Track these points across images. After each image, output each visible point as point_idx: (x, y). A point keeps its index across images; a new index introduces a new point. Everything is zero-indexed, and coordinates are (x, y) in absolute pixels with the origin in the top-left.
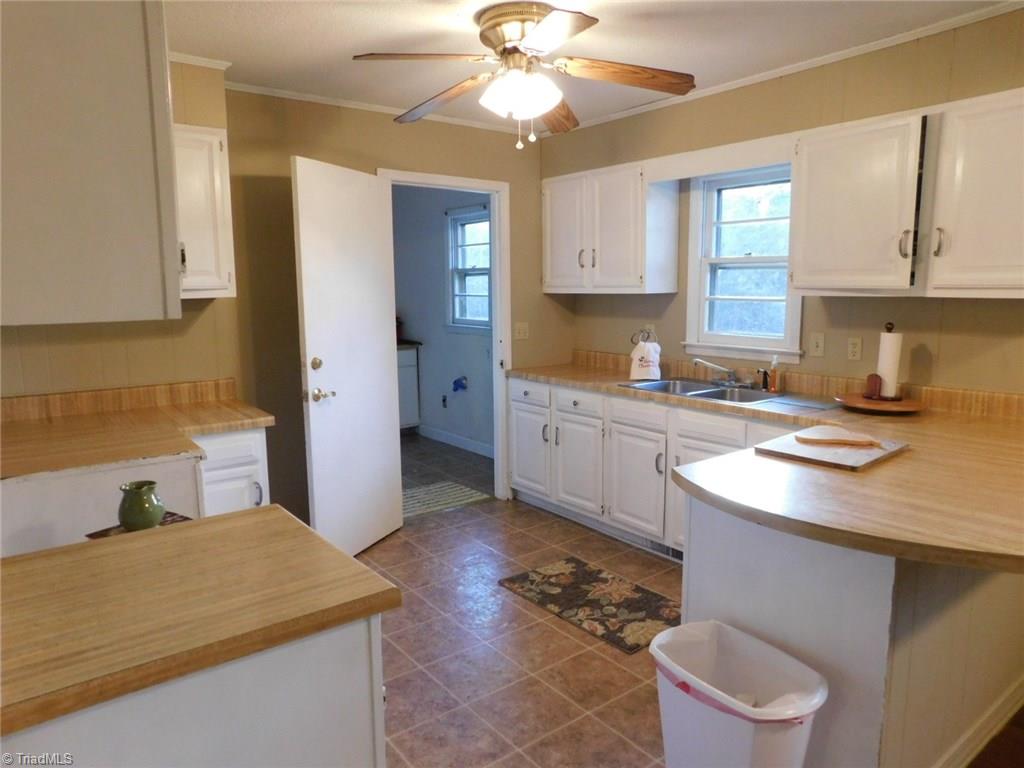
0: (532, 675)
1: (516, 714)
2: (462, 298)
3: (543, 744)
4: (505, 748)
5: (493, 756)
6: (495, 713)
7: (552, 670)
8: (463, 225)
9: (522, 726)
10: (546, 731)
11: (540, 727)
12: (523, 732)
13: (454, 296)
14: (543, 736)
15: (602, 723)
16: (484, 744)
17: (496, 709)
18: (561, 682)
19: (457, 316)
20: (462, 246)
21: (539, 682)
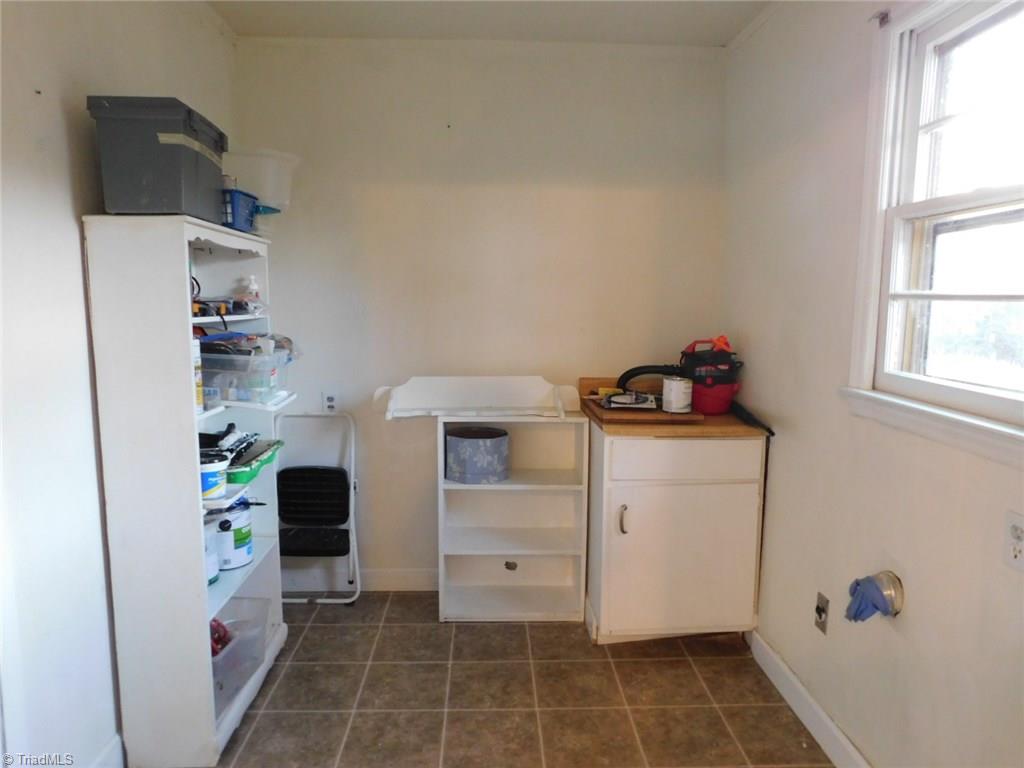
2: (915, 306)
8: (942, 50)
13: (885, 297)
19: (891, 364)
20: (930, 126)
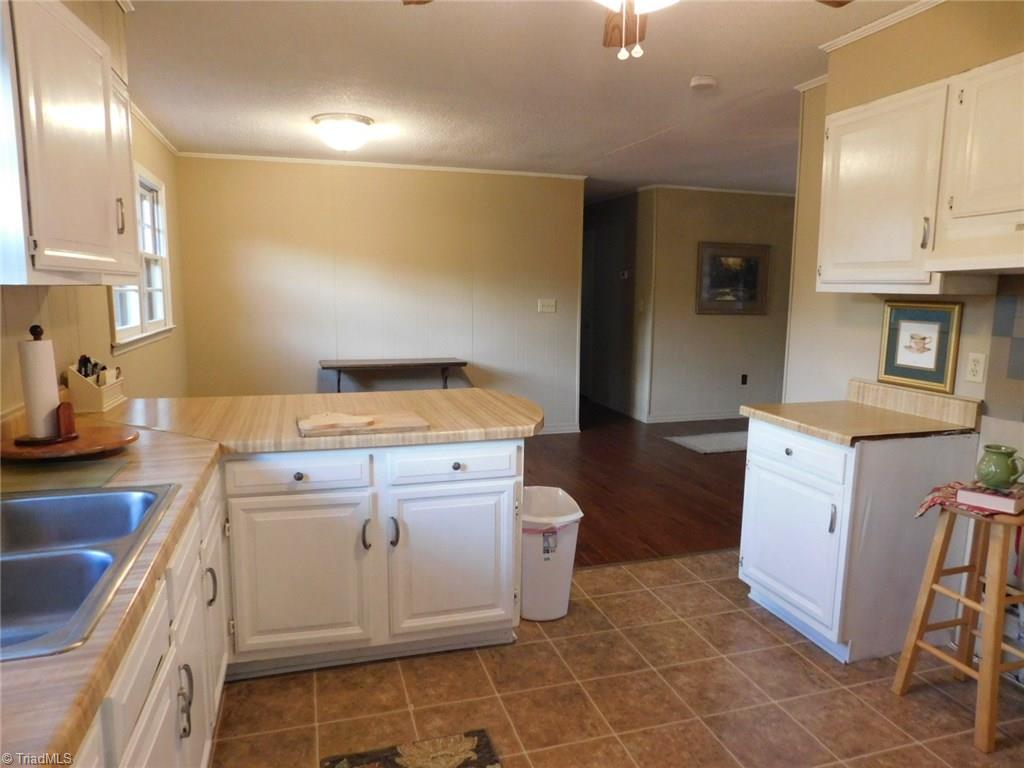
0: (615, 735)
1: (646, 697)
3: (632, 668)
4: (665, 673)
5: (676, 669)
6: (668, 702)
7: (591, 735)
9: (645, 686)
10: (625, 677)
11: (628, 681)
12: (646, 680)
14: (629, 673)
15: (571, 671)
16: (683, 679)
17: (666, 705)
18: (588, 717)
21: (611, 724)
